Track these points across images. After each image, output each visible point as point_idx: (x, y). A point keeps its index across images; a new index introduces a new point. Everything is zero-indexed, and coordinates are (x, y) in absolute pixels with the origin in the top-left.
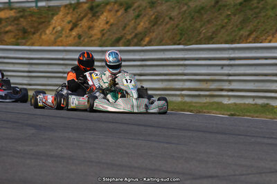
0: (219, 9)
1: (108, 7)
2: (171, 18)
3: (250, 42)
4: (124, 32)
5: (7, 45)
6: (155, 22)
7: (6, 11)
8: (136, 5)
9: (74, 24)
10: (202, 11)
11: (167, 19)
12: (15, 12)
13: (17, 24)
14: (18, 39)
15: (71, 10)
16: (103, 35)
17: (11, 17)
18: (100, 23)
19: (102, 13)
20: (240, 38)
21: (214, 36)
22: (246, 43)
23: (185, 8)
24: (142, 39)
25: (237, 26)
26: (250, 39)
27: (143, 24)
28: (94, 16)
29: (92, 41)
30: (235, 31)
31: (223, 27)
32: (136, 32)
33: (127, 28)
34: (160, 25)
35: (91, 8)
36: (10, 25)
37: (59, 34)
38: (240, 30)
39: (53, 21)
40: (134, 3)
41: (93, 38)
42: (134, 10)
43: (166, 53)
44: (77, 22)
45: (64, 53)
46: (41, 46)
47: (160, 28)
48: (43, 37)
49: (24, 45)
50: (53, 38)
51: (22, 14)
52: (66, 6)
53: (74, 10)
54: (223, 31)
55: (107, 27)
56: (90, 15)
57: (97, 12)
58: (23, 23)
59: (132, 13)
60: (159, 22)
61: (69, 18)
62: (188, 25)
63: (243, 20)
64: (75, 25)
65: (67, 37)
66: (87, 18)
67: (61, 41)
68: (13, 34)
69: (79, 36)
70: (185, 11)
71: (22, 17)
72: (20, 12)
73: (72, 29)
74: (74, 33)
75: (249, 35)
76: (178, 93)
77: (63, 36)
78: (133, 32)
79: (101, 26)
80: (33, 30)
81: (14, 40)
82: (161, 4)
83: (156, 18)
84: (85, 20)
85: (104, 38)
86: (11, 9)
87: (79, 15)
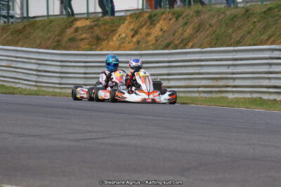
0: (248, 17)
1: (164, 16)
2: (210, 25)
4: (174, 38)
6: (198, 29)
7: (82, 21)
8: (185, 14)
9: (135, 31)
10: (235, 19)
11: (207, 26)
12: (90, 22)
13: (91, 32)
14: (92, 45)
15: (135, 19)
16: (157, 40)
17: (87, 26)
19: (159, 22)
20: (261, 42)
21: (241, 40)
23: (222, 16)
26: (269, 43)
28: (151, 24)
29: (148, 46)
30: (257, 36)
31: (249, 32)
32: (182, 37)
33: (176, 35)
34: (202, 31)
35: (150, 17)
36: (86, 33)
37: (122, 41)
38: (261, 35)
39: (120, 29)
40: (184, 12)
41: (149, 44)
42: (183, 19)
44: (138, 29)
47: (202, 34)
48: (111, 43)
49: (95, 50)
50: (118, 43)
52: (131, 15)
53: (137, 19)
54: (249, 35)
55: (160, 33)
56: (148, 24)
57: (154, 21)
58: (97, 31)
59: (181, 21)
60: (201, 29)
61: (132, 26)
62: (223, 31)
63: (265, 26)
64: (136, 33)
65: (129, 43)
66: (146, 26)
67: (124, 47)
68: (87, 41)
69: (138, 42)
70: (222, 19)
71: (95, 26)
72: (94, 21)
73: (133, 36)
74: (135, 40)
75: (268, 39)
77: (127, 42)
78: (180, 38)
79: (156, 33)
80: (105, 37)
81: (88, 46)
82: (205, 13)
83: (199, 25)
84: (144, 28)
85: (157, 43)
87: (140, 24)
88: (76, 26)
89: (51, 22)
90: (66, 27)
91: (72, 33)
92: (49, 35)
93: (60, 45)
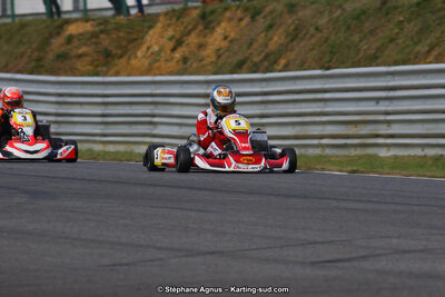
0: (387, 14)
1: (228, 14)
2: (317, 29)
3: (430, 63)
4: (250, 51)
5: (81, 75)
6: (295, 35)
7: (79, 24)
8: (267, 9)
9: (177, 41)
10: (363, 17)
11: (312, 30)
12: (92, 25)
13: (96, 44)
14: (97, 66)
15: (174, 19)
16: (219, 57)
17: (87, 32)
18: (216, 39)
19: (219, 24)
20: (416, 57)
21: (378, 54)
22: (426, 63)
23: (338, 12)
24: (275, 62)
25: (412, 39)
26: (431, 58)
27: (277, 39)
28: (206, 28)
29: (203, 66)
30: (408, 46)
31: (392, 40)
32: (267, 51)
33: (255, 46)
34: (302, 39)
35: (203, 16)
36: (85, 44)
37: (155, 57)
38: (416, 44)
39: (148, 38)
40: (265, 7)
41: (204, 62)
42: (264, 17)
43: (299, 82)
44: (182, 37)
45: (153, 86)
46: (129, 75)
47: (302, 44)
48: (133, 62)
49: (105, 75)
50: (146, 62)
51: (102, 27)
52: (166, 14)
53: (178, 19)
54: (392, 46)
55: (224, 44)
56: (201, 27)
57: (210, 22)
58: (105, 41)
59: (261, 22)
60: (301, 35)
61: (170, 32)
62: (342, 39)
63: (421, 29)
64: (179, 43)
65: (167, 60)
66: (197, 31)
67: (159, 68)
68: (89, 59)
69: (185, 60)
70: (339, 17)
71: (102, 32)
72: (100, 24)
73: (174, 49)
74: (177, 55)
75: (429, 52)
76: (315, 142)
77: (162, 59)
78: (262, 51)
79: (217, 43)
80: (119, 52)
81: (91, 68)
82: (305, 7)
83: (296, 29)
84: (193, 35)
85: (220, 62)
86: (87, 21)
87: (185, 28)
88: (68, 33)
89: (23, 26)
90: (52, 35)
91: (62, 45)
92: (22, 49)
93: (42, 66)
